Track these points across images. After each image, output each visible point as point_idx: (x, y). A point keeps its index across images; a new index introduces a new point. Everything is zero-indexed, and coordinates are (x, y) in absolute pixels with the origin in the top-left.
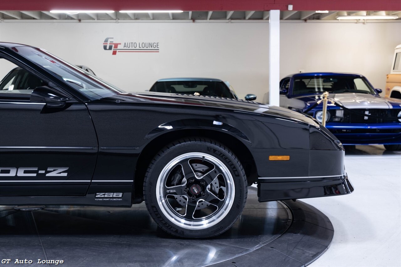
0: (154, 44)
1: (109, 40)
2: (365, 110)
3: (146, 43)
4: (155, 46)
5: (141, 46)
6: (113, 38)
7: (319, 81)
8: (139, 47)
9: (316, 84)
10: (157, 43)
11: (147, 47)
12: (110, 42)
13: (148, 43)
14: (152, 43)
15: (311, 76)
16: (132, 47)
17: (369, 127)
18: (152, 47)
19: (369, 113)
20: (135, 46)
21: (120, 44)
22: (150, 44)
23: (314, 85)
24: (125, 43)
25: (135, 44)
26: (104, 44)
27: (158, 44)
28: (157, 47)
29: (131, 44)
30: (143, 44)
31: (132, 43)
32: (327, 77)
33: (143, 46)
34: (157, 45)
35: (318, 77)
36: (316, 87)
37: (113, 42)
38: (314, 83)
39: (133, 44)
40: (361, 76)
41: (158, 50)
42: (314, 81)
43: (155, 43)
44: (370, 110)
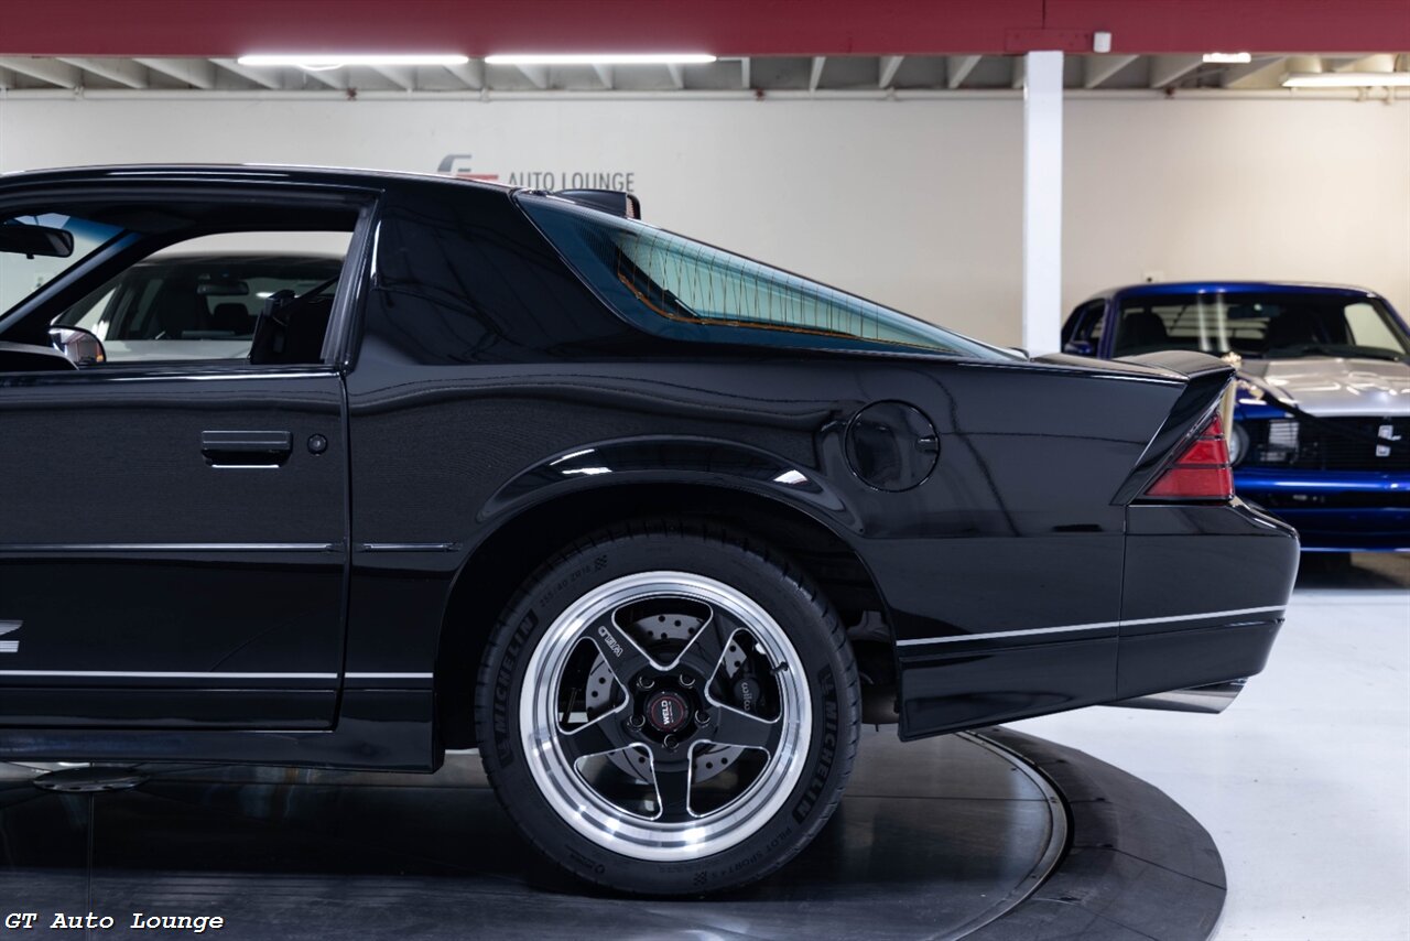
0: (618, 179)
1: (457, 165)
2: (1377, 421)
3: (587, 176)
4: (622, 184)
5: (569, 185)
6: (469, 157)
7: (1214, 313)
8: (564, 189)
9: (1202, 324)
10: (628, 175)
11: (591, 187)
12: (461, 170)
13: (595, 175)
14: (608, 175)
15: (1184, 295)
18: (608, 188)
19: (1394, 432)
20: (549, 186)
21: (495, 176)
22: (601, 177)
23: (1196, 328)
24: (513, 176)
25: (549, 178)
27: (631, 178)
28: (628, 190)
29: (533, 178)
30: (578, 178)
31: (537, 174)
32: (1242, 298)
33: (578, 185)
34: (628, 182)
35: (1209, 299)
36: (1203, 334)
37: (468, 170)
38: (1196, 320)
39: (541, 178)
40: (1370, 296)
42: (1196, 313)
43: (621, 175)
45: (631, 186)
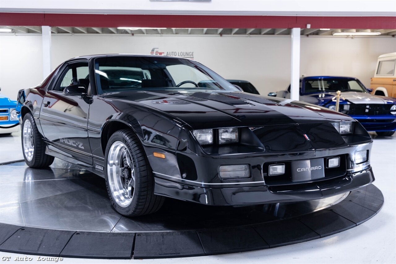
0: (190, 53)
1: (155, 50)
2: (366, 105)
3: (184, 53)
4: (191, 54)
5: (180, 55)
6: (158, 48)
7: (321, 83)
8: (179, 56)
9: (319, 85)
11: (184, 55)
12: (156, 51)
15: (315, 79)
16: (173, 55)
17: (369, 118)
18: (188, 55)
19: (370, 107)
20: (175, 55)
21: (164, 53)
22: (187, 53)
23: (318, 86)
24: (167, 53)
25: (175, 53)
26: (151, 53)
28: (192, 56)
29: (172, 53)
30: (182, 53)
31: (173, 52)
32: (328, 79)
33: (182, 55)
34: (192, 54)
35: (320, 80)
36: (320, 87)
37: (158, 51)
38: (318, 84)
39: (174, 53)
40: (356, 79)
41: (193, 58)
42: (318, 83)
43: (191, 52)
44: (371, 105)
45: (193, 55)
